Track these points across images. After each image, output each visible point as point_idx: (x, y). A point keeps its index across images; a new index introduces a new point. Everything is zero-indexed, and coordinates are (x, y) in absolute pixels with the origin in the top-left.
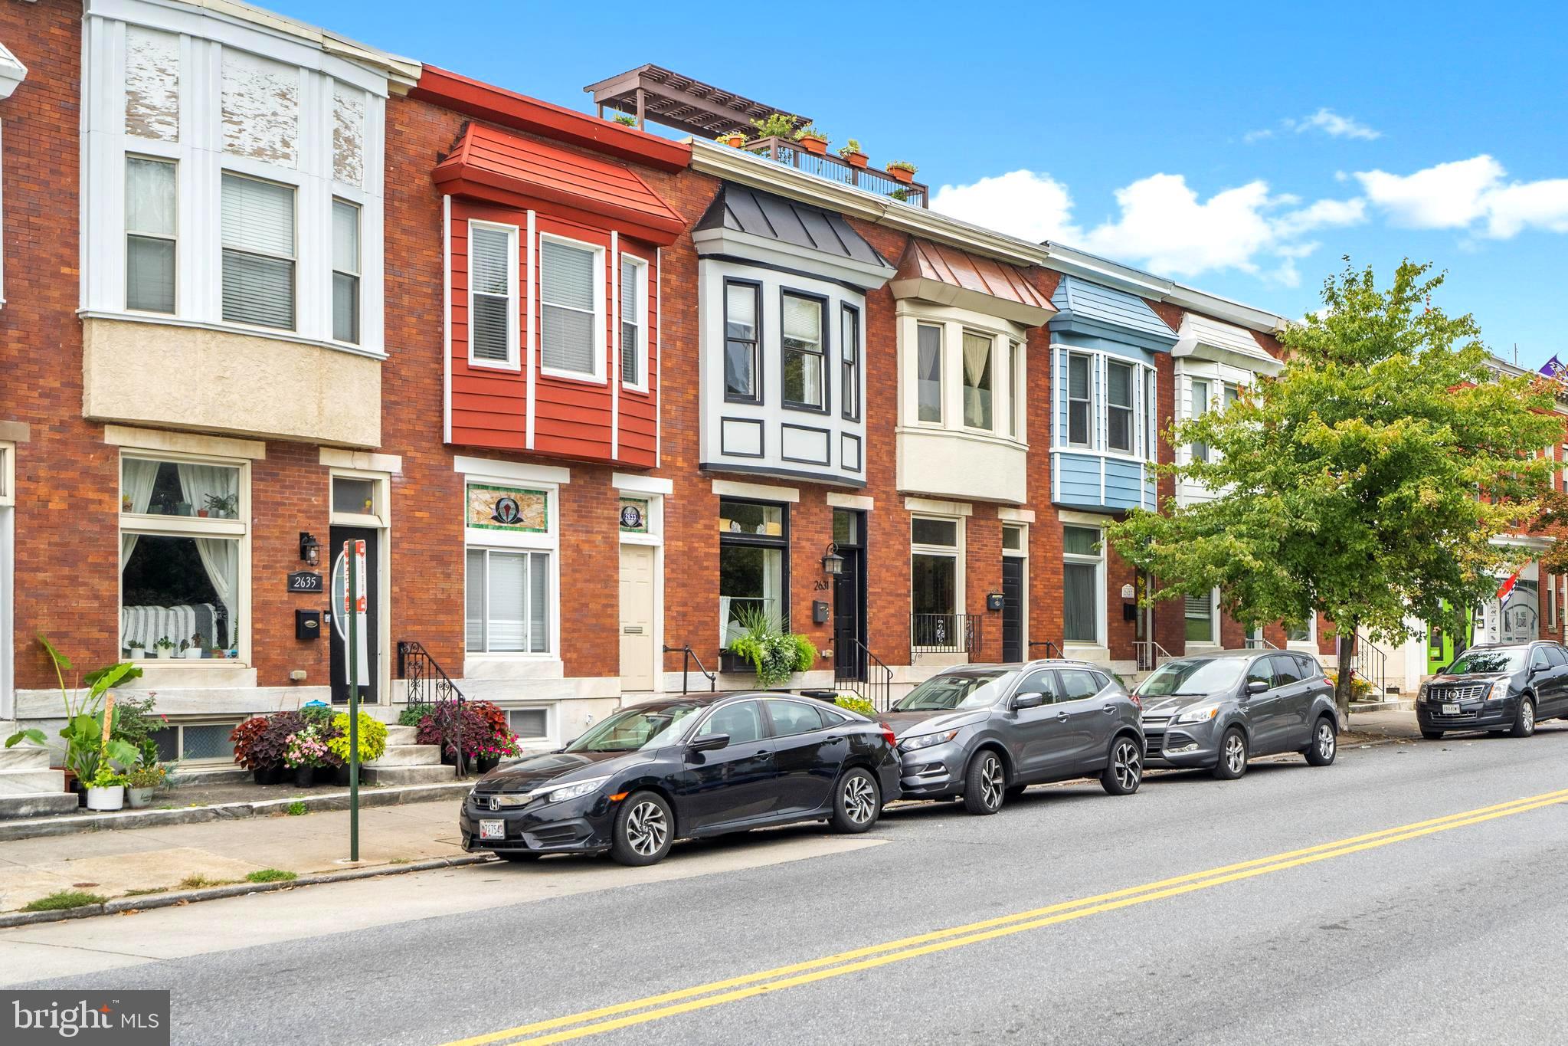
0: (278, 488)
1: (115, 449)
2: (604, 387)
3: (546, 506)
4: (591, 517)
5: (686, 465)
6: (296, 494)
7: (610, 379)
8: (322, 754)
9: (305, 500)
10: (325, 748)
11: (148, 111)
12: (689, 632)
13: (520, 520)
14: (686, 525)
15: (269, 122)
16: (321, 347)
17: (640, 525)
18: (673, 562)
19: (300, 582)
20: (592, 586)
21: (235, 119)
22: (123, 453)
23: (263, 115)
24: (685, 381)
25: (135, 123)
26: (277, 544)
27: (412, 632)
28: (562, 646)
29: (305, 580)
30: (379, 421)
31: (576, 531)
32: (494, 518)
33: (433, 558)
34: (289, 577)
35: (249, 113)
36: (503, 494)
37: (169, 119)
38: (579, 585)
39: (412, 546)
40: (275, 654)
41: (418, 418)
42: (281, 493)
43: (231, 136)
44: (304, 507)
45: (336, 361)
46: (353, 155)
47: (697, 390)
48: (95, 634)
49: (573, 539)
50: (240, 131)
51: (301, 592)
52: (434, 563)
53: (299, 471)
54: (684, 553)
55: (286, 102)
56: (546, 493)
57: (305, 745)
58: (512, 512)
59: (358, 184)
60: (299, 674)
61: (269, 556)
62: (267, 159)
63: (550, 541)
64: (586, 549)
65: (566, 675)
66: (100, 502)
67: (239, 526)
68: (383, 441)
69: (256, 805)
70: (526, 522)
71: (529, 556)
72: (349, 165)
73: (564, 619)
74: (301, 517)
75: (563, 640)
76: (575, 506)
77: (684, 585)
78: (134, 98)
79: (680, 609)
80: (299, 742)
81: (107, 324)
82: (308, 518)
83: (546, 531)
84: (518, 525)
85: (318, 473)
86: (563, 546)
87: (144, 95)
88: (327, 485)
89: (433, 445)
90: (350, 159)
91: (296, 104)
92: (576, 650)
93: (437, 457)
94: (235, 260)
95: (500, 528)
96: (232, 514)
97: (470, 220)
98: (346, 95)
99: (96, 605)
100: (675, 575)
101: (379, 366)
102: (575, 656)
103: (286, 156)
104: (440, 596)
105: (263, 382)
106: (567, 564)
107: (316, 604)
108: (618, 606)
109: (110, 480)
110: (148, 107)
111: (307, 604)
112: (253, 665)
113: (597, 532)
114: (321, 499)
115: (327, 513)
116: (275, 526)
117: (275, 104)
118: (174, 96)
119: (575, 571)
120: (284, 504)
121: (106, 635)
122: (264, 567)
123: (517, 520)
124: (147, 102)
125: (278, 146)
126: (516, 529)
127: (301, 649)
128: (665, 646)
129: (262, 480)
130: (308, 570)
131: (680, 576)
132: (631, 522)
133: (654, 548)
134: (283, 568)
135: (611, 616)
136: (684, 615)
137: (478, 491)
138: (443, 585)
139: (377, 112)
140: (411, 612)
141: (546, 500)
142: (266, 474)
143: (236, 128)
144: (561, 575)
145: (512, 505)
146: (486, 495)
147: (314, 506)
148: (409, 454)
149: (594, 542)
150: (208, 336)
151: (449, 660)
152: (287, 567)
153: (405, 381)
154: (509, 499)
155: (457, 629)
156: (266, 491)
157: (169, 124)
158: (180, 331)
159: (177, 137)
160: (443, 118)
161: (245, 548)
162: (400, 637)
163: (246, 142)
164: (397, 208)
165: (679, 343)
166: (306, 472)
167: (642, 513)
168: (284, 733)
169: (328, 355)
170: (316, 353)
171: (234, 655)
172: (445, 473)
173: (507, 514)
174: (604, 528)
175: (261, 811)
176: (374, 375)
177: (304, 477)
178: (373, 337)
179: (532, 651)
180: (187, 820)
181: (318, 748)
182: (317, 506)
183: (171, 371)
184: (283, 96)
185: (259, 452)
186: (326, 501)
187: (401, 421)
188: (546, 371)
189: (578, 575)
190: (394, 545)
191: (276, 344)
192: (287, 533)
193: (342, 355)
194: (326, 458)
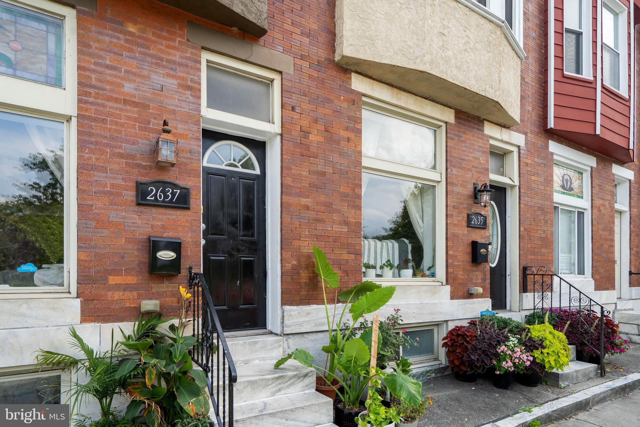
0: (461, 146)
1: (359, 95)
3: (583, 182)
4: (605, 190)
6: (472, 153)
7: (630, 96)
9: (477, 158)
10: (531, 358)
13: (572, 190)
16: (502, 30)
18: (633, 221)
19: (474, 220)
20: (604, 233)
22: (363, 102)
26: (461, 189)
27: (530, 260)
28: (593, 271)
29: (477, 219)
30: (519, 104)
31: (598, 198)
32: (561, 186)
33: (539, 209)
34: (468, 215)
36: (566, 171)
38: (600, 233)
40: (461, 275)
42: (462, 151)
44: (476, 163)
49: (597, 203)
51: (475, 227)
52: (540, 213)
53: (473, 136)
54: (637, 216)
56: (582, 174)
57: (514, 355)
58: (569, 183)
61: (456, 198)
63: (585, 203)
64: (603, 210)
65: (595, 290)
67: (438, 176)
70: (575, 191)
71: (576, 212)
74: (474, 171)
76: (598, 182)
77: (637, 235)
82: (477, 172)
83: (582, 198)
84: (571, 193)
85: (483, 139)
89: (542, 128)
92: (600, 273)
93: (542, 137)
95: (564, 193)
100: (634, 229)
101: (519, 64)
102: (598, 277)
104: (543, 236)
107: (484, 237)
108: (614, 246)
111: (479, 236)
112: (447, 283)
113: (607, 200)
115: (488, 170)
116: (460, 176)
120: (465, 160)
121: (353, 257)
126: (570, 195)
127: (474, 271)
128: (630, 271)
129: (451, 139)
130: (479, 211)
131: (636, 230)
133: (626, 212)
134: (464, 208)
138: (543, 228)
140: (530, 245)
141: (582, 178)
142: (455, 135)
144: (593, 226)
145: (569, 179)
146: (558, 171)
148: (529, 134)
151: (547, 280)
152: (467, 208)
154: (568, 174)
155: (550, 258)
161: (441, 192)
162: (524, 263)
166: (478, 137)
168: (494, 343)
169: (503, 37)
170: (498, 32)
171: (433, 275)
172: (545, 152)
173: (567, 184)
176: (518, 71)
177: (477, 141)
179: (578, 273)
181: (526, 358)
182: (483, 164)
190: (521, 198)
191: (476, 16)
192: (466, 182)
193: (508, 43)
194: (487, 129)
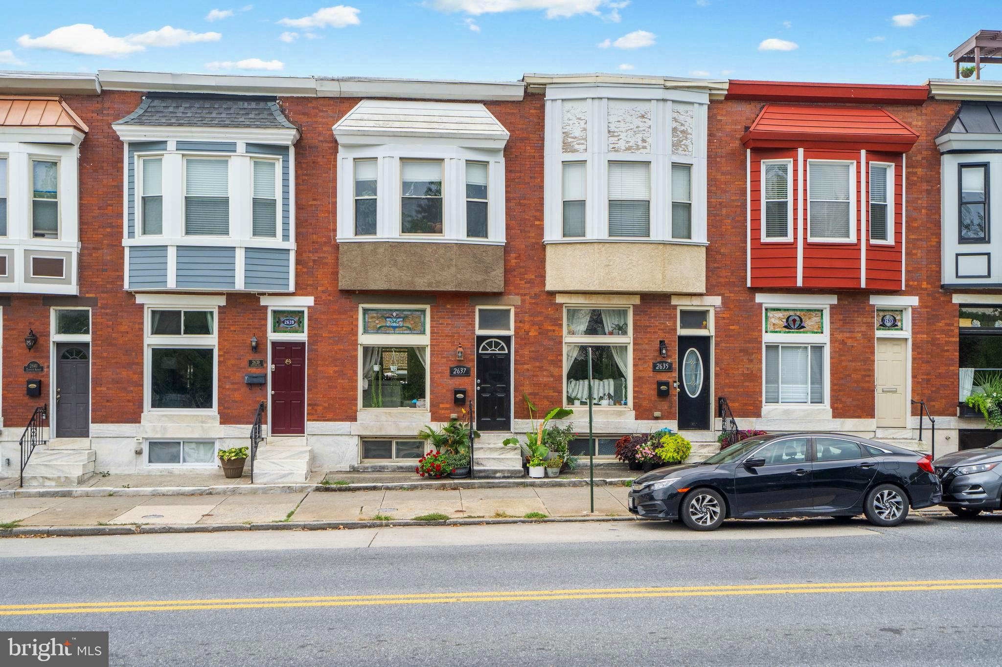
0: (647, 317)
1: (561, 305)
2: (855, 245)
3: (822, 318)
4: (854, 323)
5: (929, 286)
6: (657, 321)
7: (859, 240)
8: (652, 456)
9: (663, 323)
10: (654, 453)
11: (573, 140)
12: (932, 391)
13: (803, 327)
14: (929, 324)
15: (635, 132)
16: (664, 244)
17: (897, 326)
18: (918, 347)
19: (659, 367)
20: (853, 364)
21: (616, 134)
22: (565, 307)
23: (631, 129)
24: (929, 234)
25: (567, 147)
26: (647, 347)
27: (727, 392)
28: (831, 399)
29: (663, 365)
30: (704, 279)
31: (842, 332)
32: (785, 327)
33: (741, 351)
34: (653, 364)
35: (624, 130)
36: (791, 313)
37: (582, 142)
38: (844, 364)
39: (728, 345)
40: (646, 403)
41: (732, 274)
42: (648, 321)
43: (614, 143)
44: (662, 327)
45: (674, 250)
46: (686, 138)
47: (940, 238)
48: (551, 393)
49: (839, 337)
50: (619, 140)
51: (660, 371)
52: (742, 354)
53: (659, 309)
54: (928, 342)
55: (644, 120)
56: (822, 311)
57: (644, 451)
58: (798, 323)
59: (690, 153)
60: (657, 414)
61: (642, 353)
62: (633, 151)
63: (824, 338)
64: (850, 343)
65: (834, 417)
66: (554, 331)
67: (628, 339)
68: (707, 288)
69: (608, 480)
70: (808, 328)
71: (809, 347)
72: (684, 145)
73: (833, 384)
74: (660, 333)
75: (832, 397)
76: (841, 317)
77: (928, 362)
78: (566, 134)
79: (925, 377)
80: (641, 449)
81: (554, 245)
82: (665, 333)
83: (822, 333)
84: (802, 330)
85: (670, 309)
86: (832, 341)
87: (571, 132)
88: (676, 315)
89: (742, 289)
90: (684, 141)
91: (650, 119)
92: (841, 402)
93: (744, 295)
94: (614, 205)
95: (789, 332)
96: (625, 333)
97: (762, 161)
98: (681, 108)
99: (552, 379)
100: (920, 356)
101: (704, 249)
102: (841, 406)
103: (644, 147)
104: (746, 372)
105: (631, 265)
106: (835, 352)
107: (669, 378)
108: (874, 376)
109: (559, 320)
110: (572, 138)
111: (664, 377)
112: (634, 409)
113: (858, 332)
114: (671, 322)
115: (676, 329)
116: (645, 338)
117: (638, 122)
118: (585, 129)
119: (840, 355)
120: (651, 326)
121: (557, 394)
122: (639, 359)
123: (801, 327)
124: (572, 135)
125: (640, 143)
126: (800, 333)
127: (660, 401)
128: (912, 401)
129: (638, 315)
130: (664, 360)
131: (924, 356)
132: (888, 324)
133: (906, 339)
134: (650, 359)
135: (869, 382)
136: (928, 381)
137: (774, 312)
138: (748, 366)
139: (703, 113)
140: (727, 381)
141: (822, 315)
142: (641, 312)
143: (616, 139)
144: (831, 358)
145: (797, 319)
146: (780, 314)
147: (668, 326)
148: (726, 295)
149: (855, 337)
150: (601, 245)
151: (752, 408)
152: (652, 359)
153: (724, 255)
154: (796, 315)
155: (758, 390)
156: (640, 320)
157: (583, 144)
158: (587, 245)
159: (586, 149)
160: (748, 106)
161: (630, 349)
162: (720, 395)
163: (622, 145)
164: (719, 162)
165: (923, 211)
166: (663, 309)
167: (898, 318)
168: (637, 444)
169: (668, 247)
170: (661, 247)
171: (626, 404)
172: (749, 304)
173: (794, 323)
174: (863, 329)
175: (611, 483)
176: (701, 256)
177: (662, 312)
178: (700, 233)
179: (811, 403)
180: (571, 485)
181: (650, 453)
182: (669, 326)
183: (583, 265)
184: (643, 116)
185: (637, 300)
186: (675, 323)
187: (721, 277)
188: (811, 240)
189: (843, 358)
190: (717, 345)
191: (637, 245)
192: (652, 341)
193: (678, 246)
194: (674, 301)
